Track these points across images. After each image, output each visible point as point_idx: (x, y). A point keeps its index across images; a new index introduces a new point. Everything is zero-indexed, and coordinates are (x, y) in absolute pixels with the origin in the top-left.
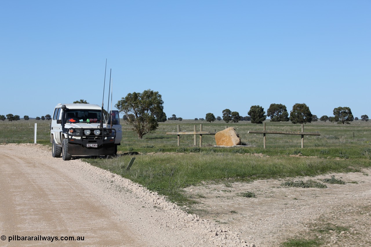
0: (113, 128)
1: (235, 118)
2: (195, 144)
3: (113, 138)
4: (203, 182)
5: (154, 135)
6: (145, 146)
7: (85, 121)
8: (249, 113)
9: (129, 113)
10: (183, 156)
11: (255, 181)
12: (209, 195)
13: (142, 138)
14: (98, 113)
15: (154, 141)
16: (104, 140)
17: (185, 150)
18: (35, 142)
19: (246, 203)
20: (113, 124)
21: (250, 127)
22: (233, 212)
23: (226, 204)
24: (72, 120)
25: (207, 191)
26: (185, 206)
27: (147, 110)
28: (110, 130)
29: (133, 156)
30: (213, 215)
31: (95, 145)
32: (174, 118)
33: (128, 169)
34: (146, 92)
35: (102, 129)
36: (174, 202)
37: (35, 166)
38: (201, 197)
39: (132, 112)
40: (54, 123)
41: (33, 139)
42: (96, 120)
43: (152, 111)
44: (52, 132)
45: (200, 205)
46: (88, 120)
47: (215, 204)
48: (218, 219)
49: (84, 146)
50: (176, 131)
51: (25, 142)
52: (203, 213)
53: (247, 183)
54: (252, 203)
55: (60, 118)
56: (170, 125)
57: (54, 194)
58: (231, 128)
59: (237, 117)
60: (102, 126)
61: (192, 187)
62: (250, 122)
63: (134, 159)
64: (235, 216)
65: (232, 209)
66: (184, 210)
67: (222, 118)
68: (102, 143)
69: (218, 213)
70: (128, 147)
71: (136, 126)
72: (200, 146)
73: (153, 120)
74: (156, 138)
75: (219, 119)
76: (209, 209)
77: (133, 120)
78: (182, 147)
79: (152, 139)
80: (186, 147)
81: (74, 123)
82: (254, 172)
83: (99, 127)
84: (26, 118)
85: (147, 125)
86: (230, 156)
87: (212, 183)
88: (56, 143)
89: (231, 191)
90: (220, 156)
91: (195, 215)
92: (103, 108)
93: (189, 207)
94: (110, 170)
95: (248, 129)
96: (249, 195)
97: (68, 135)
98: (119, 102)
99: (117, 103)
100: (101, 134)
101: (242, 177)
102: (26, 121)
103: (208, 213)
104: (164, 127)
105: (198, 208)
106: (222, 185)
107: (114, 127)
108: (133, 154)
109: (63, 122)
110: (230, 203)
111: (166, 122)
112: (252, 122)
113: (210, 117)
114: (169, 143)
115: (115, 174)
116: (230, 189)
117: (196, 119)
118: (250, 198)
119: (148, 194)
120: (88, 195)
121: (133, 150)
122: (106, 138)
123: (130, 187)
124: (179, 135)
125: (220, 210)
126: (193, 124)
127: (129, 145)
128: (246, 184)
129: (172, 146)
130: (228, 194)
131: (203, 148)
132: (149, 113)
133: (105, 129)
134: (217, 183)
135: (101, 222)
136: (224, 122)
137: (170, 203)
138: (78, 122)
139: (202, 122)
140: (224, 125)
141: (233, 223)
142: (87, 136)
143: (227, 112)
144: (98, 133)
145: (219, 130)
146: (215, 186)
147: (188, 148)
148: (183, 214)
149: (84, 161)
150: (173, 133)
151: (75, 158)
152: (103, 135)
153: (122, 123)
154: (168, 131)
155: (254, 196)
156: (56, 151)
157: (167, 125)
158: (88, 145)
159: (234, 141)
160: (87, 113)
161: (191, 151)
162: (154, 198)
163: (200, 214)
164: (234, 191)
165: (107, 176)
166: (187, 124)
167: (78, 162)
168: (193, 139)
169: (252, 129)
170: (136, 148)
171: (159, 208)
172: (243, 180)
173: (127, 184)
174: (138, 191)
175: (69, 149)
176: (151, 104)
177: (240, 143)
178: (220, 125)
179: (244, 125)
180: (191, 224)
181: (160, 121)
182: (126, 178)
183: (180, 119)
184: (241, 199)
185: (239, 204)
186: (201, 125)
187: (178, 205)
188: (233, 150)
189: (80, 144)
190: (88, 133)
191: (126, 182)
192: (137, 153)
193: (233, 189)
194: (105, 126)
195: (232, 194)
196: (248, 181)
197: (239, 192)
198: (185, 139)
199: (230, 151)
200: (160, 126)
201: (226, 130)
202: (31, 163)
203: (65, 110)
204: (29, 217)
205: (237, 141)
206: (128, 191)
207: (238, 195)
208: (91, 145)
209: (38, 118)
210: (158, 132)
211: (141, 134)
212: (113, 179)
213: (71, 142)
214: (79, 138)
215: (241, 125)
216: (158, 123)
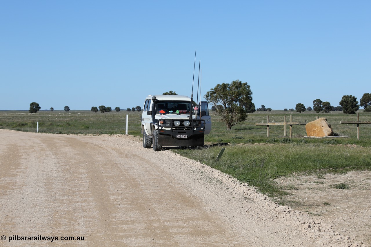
0: (202, 119)
1: (326, 108)
2: (285, 135)
3: (202, 129)
4: (294, 173)
5: (243, 126)
6: (234, 136)
7: (174, 112)
8: (341, 104)
9: (218, 104)
10: (273, 147)
11: (348, 173)
12: (301, 186)
13: (231, 129)
14: (187, 104)
15: (243, 132)
16: (194, 131)
17: (275, 141)
18: (127, 133)
19: (339, 194)
20: (202, 115)
21: (342, 117)
22: (326, 204)
23: (318, 196)
24: (162, 111)
25: (299, 182)
26: (276, 198)
27: (236, 101)
28: (199, 121)
29: (222, 147)
30: (305, 207)
31: (185, 136)
32: (263, 108)
33: (218, 160)
34: (234, 83)
35: (191, 120)
36: (264, 193)
37: (127, 157)
38: (292, 188)
39: (220, 103)
40: (145, 114)
41: (125, 130)
42: (186, 111)
43: (240, 101)
44: (143, 123)
45: (292, 196)
46: (178, 111)
47: (307, 195)
48: (310, 211)
49: (174, 137)
50: (266, 122)
51: (116, 133)
52: (295, 205)
53: (340, 174)
54: (346, 194)
55: (150, 110)
56: (259, 115)
57: (145, 185)
58: (322, 118)
59: (328, 107)
60: (191, 117)
61: (282, 178)
62: (342, 112)
63: (223, 150)
64: (328, 208)
65: (325, 201)
66: (276, 201)
67: (313, 109)
68: (191, 134)
69: (310, 205)
70: (217, 138)
71: (224, 117)
72: (290, 137)
73: (242, 111)
74: (245, 129)
75: (309, 109)
76: (301, 200)
77: (222, 111)
78: (272, 138)
79: (240, 129)
80: (276, 138)
81: (164, 114)
82: (348, 163)
83: (188, 118)
84: (118, 109)
85: (236, 116)
86: (322, 147)
87: (303, 174)
88: (147, 134)
89: (323, 183)
90: (311, 147)
91: (286, 206)
92: (192, 99)
93: (280, 198)
94: (200, 161)
95: (340, 120)
96: (343, 187)
97: (159, 126)
98: (208, 93)
99: (206, 93)
100: (190, 125)
101: (335, 169)
102: (118, 113)
103: (300, 204)
104: (253, 118)
105: (289, 200)
106: (313, 177)
107: (204, 118)
108: (222, 144)
109: (153, 113)
110: (323, 194)
111: (254, 113)
112: (345, 112)
113: (300, 108)
114: (258, 134)
115: (205, 165)
116: (322, 180)
117: (286, 110)
118: (344, 190)
119: (238, 185)
120: (178, 186)
121: (222, 140)
122: (195, 129)
123: (220, 178)
124: (268, 126)
125: (312, 202)
126: (282, 115)
127: (218, 136)
128: (339, 176)
129: (262, 137)
130: (321, 186)
131: (293, 138)
132: (238, 104)
133: (194, 121)
134: (309, 174)
135: (192, 212)
136: (315, 112)
137: (261, 194)
138: (168, 113)
139: (292, 113)
140: (314, 115)
141: (326, 215)
142: (176, 127)
143: (318, 102)
144: (187, 124)
145: (310, 121)
146: (307, 177)
147: (278, 139)
148: (274, 205)
149: (174, 152)
150: (262, 124)
151: (165, 149)
152: (192, 126)
153: (211, 114)
154: (257, 122)
155: (348, 188)
156: (147, 142)
157: (256, 116)
158: (177, 136)
159: (326, 132)
160: (176, 105)
161: (281, 142)
162: (245, 189)
163: (291, 206)
164: (326, 183)
165: (197, 167)
166: (276, 115)
167: (168, 153)
168: (283, 130)
169: (344, 119)
170: (225, 139)
171: (250, 199)
172: (336, 171)
173: (217, 174)
174: (228, 181)
175: (160, 140)
176: (239, 94)
177: (332, 134)
178: (310, 115)
179: (336, 115)
180: (282, 215)
181: (249, 112)
182: (216, 168)
183: (270, 110)
184: (334, 191)
185: (332, 196)
186: (291, 115)
187: (269, 196)
188: (324, 141)
189: (170, 135)
190: (178, 124)
191: (217, 173)
192: (226, 144)
193: (325, 181)
194: (194, 117)
195: (325, 186)
196: (341, 173)
197: (332, 183)
198: (275, 129)
199: (322, 142)
200: (249, 117)
201: (318, 120)
202: (123, 154)
203: (156, 101)
204: (122, 206)
205: (328, 131)
206: (218, 181)
207: (330, 187)
208: (181, 136)
209: (129, 110)
210: (247, 123)
211: (230, 125)
212: (203, 170)
213: (162, 133)
214: (169, 129)
215: (333, 115)
216: (247, 114)
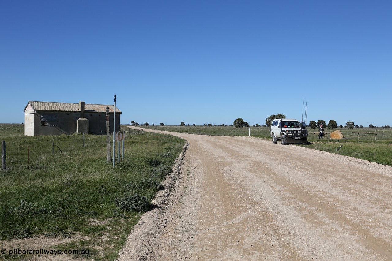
3: (306, 135)
7: (291, 127)
18: (249, 136)
24: (285, 126)
28: (305, 131)
31: (299, 138)
35: (302, 131)
49: (294, 139)
60: (302, 129)
68: (302, 137)
81: (286, 127)
83: (300, 130)
88: (275, 137)
97: (286, 133)
100: (301, 133)
109: (281, 127)
122: (303, 135)
138: (288, 127)
142: (295, 134)
144: (300, 132)
156: (275, 140)
158: (295, 138)
159: (340, 137)
175: (287, 140)
177: (344, 138)
188: (341, 141)
189: (292, 138)
190: (295, 132)
205: (342, 136)
208: (297, 138)
213: (287, 136)
214: (291, 135)
